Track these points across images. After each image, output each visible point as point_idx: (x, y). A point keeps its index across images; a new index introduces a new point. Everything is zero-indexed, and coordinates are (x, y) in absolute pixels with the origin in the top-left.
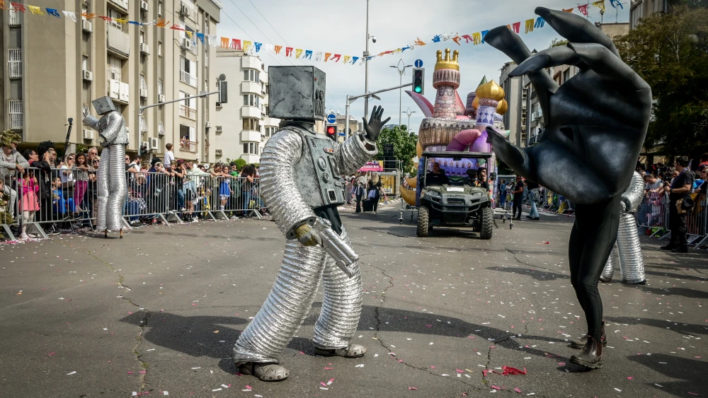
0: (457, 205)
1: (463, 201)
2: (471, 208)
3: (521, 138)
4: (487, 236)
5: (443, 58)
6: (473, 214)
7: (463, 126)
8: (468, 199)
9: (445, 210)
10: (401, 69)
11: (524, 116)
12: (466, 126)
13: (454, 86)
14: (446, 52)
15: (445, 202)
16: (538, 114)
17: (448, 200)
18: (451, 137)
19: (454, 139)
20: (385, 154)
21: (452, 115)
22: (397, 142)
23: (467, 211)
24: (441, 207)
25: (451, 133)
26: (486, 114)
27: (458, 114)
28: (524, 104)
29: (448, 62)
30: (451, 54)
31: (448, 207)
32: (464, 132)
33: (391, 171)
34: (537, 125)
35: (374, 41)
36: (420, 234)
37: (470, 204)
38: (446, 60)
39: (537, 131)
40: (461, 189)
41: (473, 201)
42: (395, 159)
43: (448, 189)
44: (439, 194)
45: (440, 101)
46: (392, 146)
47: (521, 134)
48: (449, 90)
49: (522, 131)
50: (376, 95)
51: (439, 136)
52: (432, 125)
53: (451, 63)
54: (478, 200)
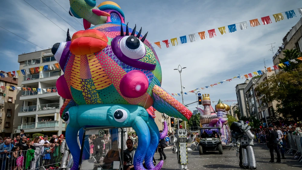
0: (210, 144)
1: (212, 143)
2: (214, 145)
3: (248, 112)
4: (221, 153)
5: (205, 96)
6: (216, 146)
7: (213, 117)
8: (213, 142)
9: (207, 146)
10: (196, 93)
11: (247, 104)
12: (214, 117)
13: (209, 105)
14: (205, 95)
15: (207, 143)
16: (252, 103)
17: (207, 142)
18: (210, 121)
19: (211, 122)
20: (193, 124)
21: (210, 114)
22: (197, 120)
23: (213, 146)
24: (205, 145)
25: (209, 120)
26: (220, 113)
27: (212, 113)
28: (247, 99)
29: (206, 98)
30: (207, 95)
31: (207, 145)
32: (214, 119)
33: (196, 131)
34: (253, 107)
35: (184, 88)
36: (200, 154)
37: (214, 143)
38: (205, 97)
39: (253, 109)
40: (211, 139)
41: (215, 142)
42: (197, 126)
43: (207, 139)
44: (205, 141)
45: (205, 110)
46: (196, 121)
47: (248, 111)
48: (208, 106)
49: (248, 110)
50: (187, 106)
51: (206, 121)
52: (203, 117)
53: (207, 98)
54: (216, 142)
